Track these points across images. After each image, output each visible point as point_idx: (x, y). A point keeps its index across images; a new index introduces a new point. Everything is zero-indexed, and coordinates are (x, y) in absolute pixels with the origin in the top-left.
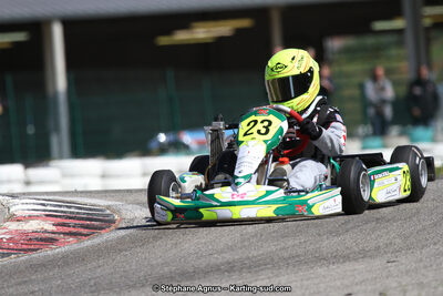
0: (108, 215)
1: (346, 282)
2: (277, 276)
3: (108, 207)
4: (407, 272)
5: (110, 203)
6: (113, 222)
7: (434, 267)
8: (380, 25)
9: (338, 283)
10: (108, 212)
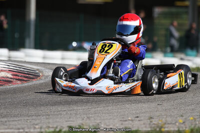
0: (37, 73)
1: (137, 112)
2: (107, 106)
3: (38, 70)
4: (166, 110)
5: (39, 68)
6: (39, 76)
7: (178, 109)
8: (179, 3)
9: (134, 112)
10: (37, 72)
